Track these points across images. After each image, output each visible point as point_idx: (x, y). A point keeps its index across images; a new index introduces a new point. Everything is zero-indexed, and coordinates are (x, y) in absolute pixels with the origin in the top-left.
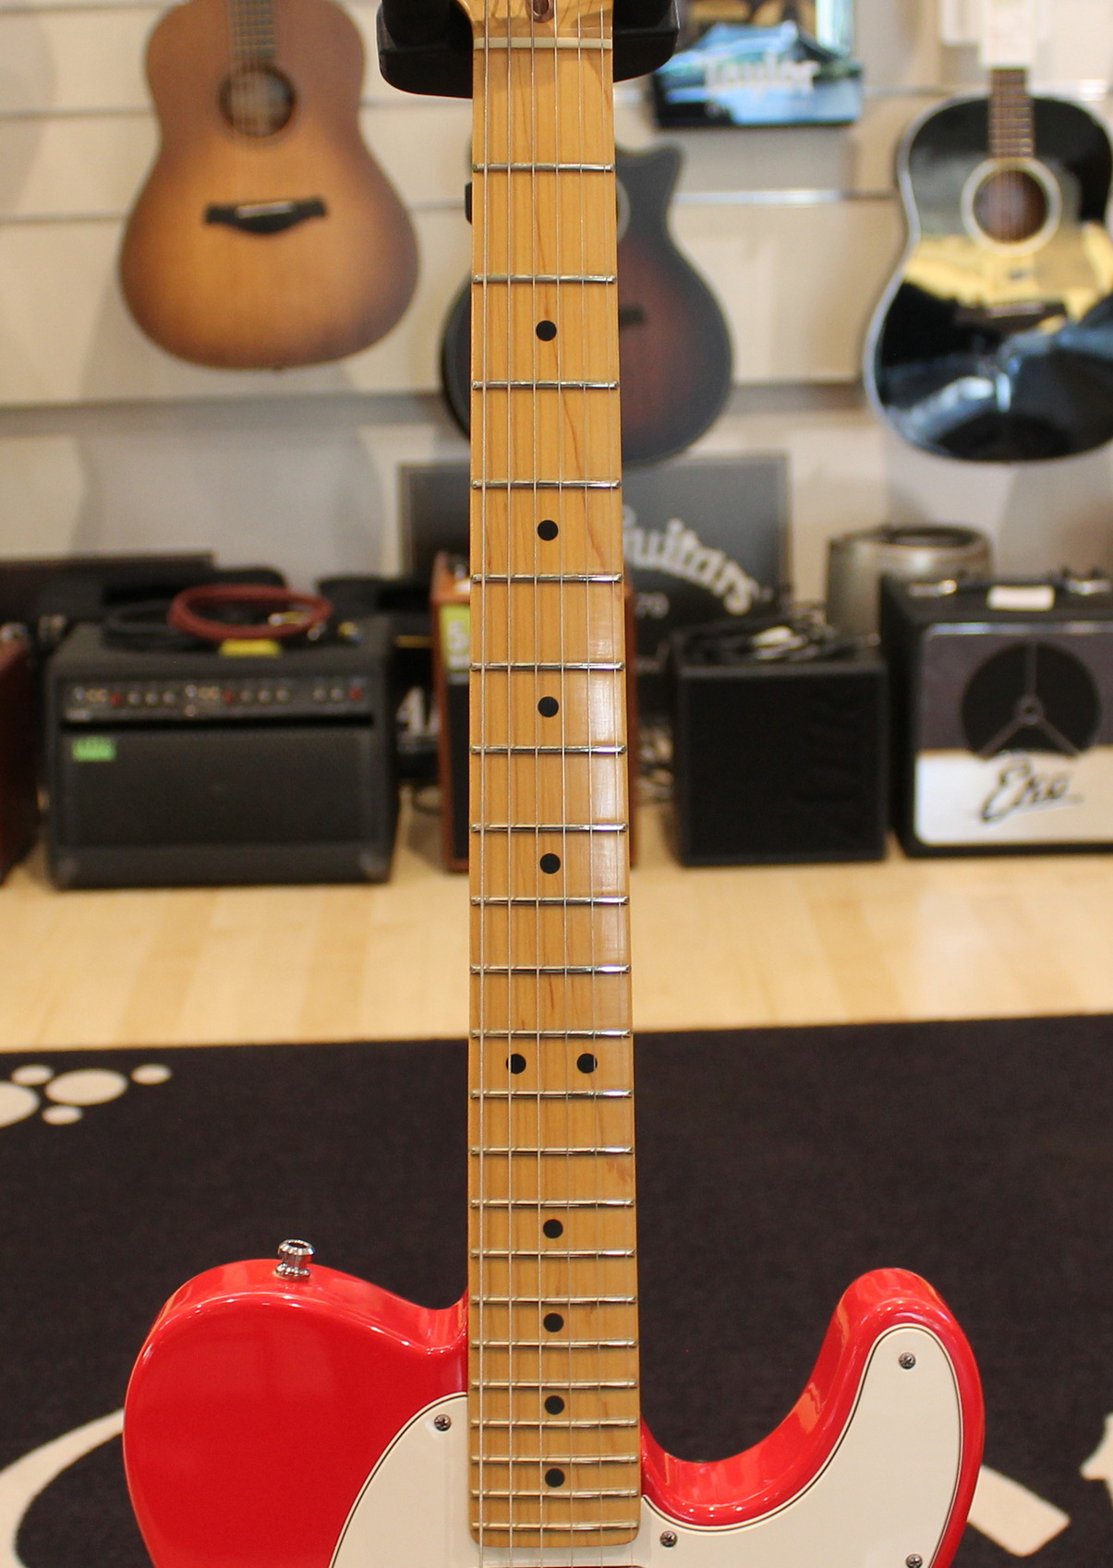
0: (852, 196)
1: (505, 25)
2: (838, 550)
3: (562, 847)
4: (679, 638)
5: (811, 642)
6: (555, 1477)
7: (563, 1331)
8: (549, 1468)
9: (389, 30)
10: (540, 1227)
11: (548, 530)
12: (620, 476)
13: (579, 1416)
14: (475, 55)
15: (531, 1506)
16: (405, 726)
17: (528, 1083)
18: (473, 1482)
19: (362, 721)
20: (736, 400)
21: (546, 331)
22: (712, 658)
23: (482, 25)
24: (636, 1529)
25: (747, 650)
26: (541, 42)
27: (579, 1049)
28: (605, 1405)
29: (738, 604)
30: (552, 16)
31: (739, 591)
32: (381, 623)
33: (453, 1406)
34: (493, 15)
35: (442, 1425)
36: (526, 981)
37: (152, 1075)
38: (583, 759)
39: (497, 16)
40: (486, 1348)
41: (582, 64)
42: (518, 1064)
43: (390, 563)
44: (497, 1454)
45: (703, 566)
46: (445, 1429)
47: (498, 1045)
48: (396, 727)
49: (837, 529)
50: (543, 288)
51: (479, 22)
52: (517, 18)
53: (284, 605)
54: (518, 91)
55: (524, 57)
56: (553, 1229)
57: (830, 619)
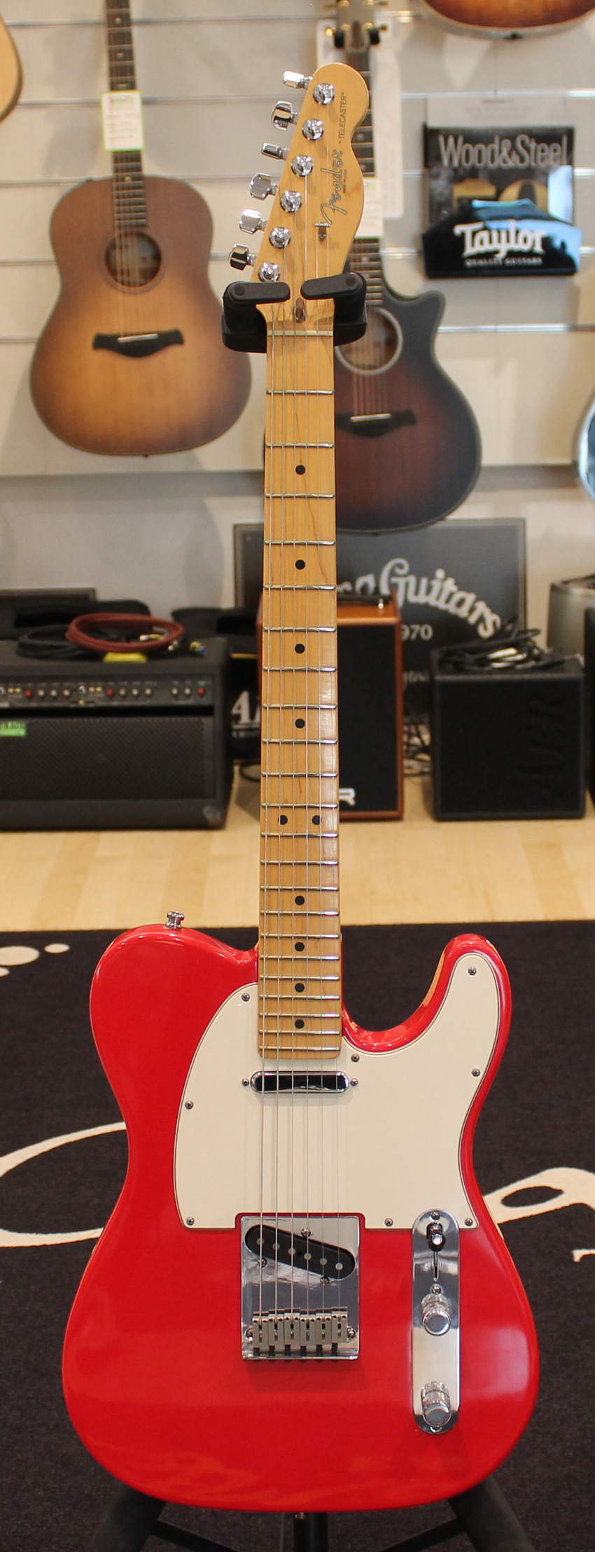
0: (575, 328)
1: (283, 324)
2: (557, 591)
3: (306, 716)
4: (436, 655)
5: (530, 657)
6: (299, 1024)
7: (303, 951)
8: (297, 1019)
9: (227, 324)
10: (294, 899)
11: (300, 565)
12: (335, 539)
13: (312, 992)
14: (268, 338)
15: (288, 1038)
16: (238, 717)
17: (287, 830)
18: (260, 1026)
19: (207, 711)
20: (482, 480)
21: (300, 470)
22: (459, 668)
23: (271, 324)
24: (339, 1051)
25: (485, 662)
26: (299, 333)
27: (313, 813)
28: (324, 988)
29: (486, 632)
30: (304, 320)
31: (488, 622)
32: (220, 641)
33: (251, 989)
34: (277, 319)
35: (245, 998)
36: (288, 780)
37: (56, 948)
38: (316, 674)
39: (279, 319)
40: (266, 959)
41: (318, 344)
42: (284, 820)
43: (227, 600)
44: (271, 1012)
45: (461, 603)
46: (247, 1001)
47: (274, 811)
48: (230, 719)
49: (557, 578)
50: (299, 450)
51: (270, 323)
52: (288, 321)
53: (148, 627)
54: (288, 358)
55: (291, 340)
56: (300, 901)
57: (551, 641)
